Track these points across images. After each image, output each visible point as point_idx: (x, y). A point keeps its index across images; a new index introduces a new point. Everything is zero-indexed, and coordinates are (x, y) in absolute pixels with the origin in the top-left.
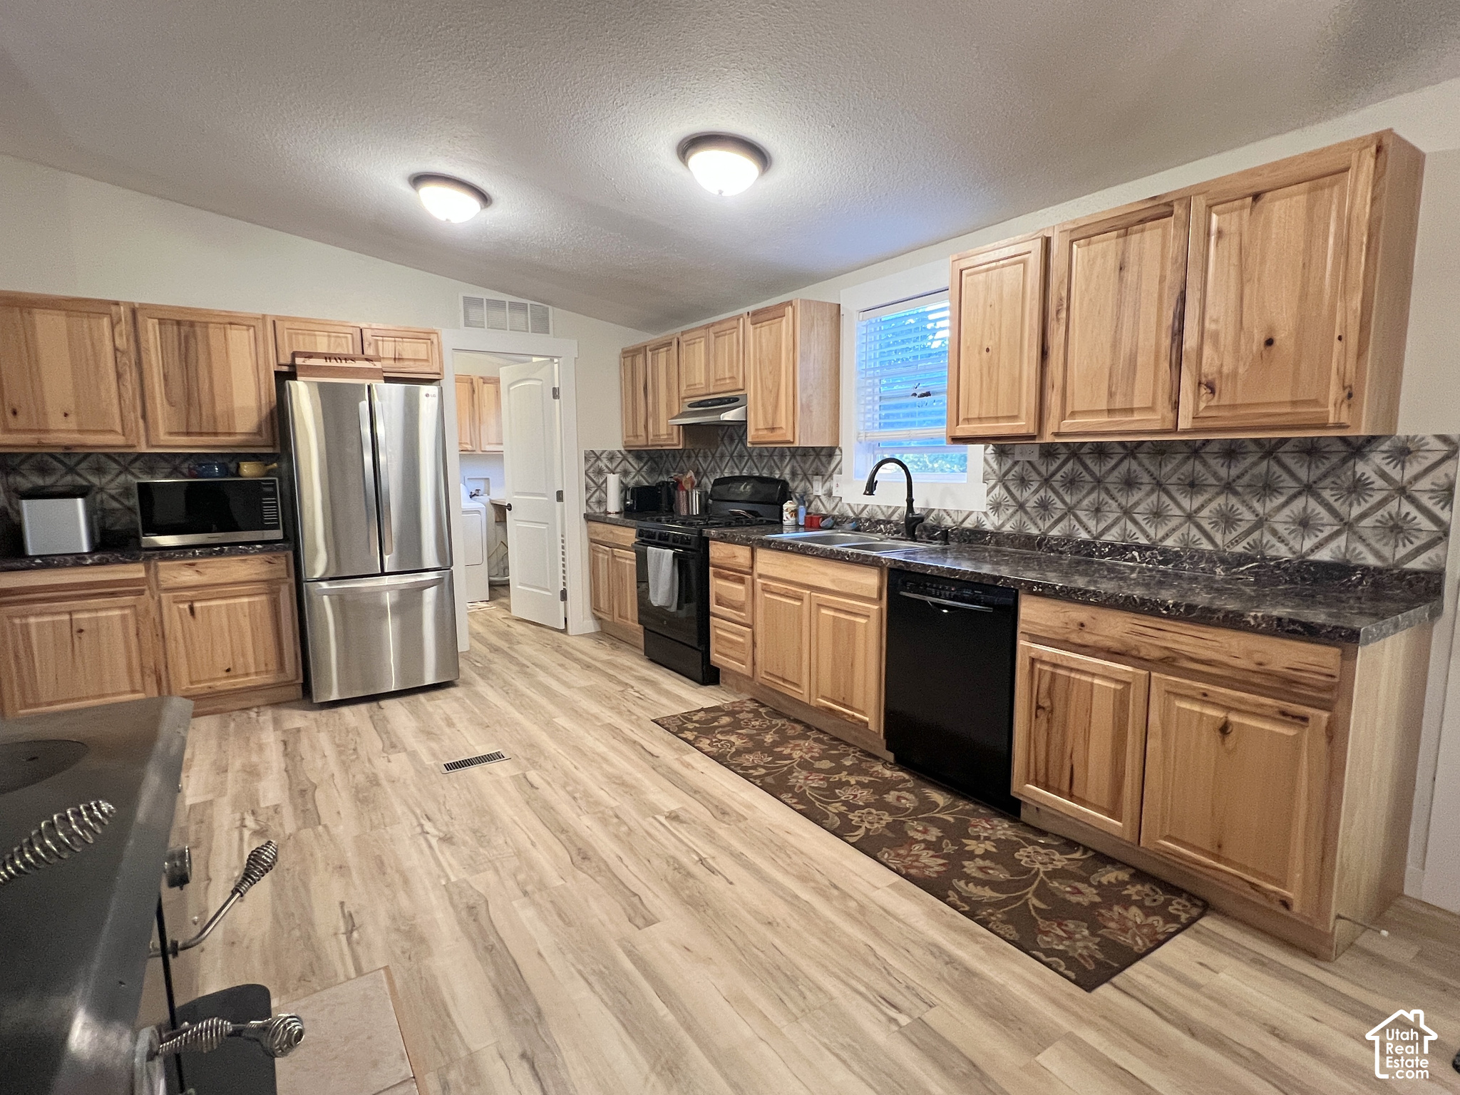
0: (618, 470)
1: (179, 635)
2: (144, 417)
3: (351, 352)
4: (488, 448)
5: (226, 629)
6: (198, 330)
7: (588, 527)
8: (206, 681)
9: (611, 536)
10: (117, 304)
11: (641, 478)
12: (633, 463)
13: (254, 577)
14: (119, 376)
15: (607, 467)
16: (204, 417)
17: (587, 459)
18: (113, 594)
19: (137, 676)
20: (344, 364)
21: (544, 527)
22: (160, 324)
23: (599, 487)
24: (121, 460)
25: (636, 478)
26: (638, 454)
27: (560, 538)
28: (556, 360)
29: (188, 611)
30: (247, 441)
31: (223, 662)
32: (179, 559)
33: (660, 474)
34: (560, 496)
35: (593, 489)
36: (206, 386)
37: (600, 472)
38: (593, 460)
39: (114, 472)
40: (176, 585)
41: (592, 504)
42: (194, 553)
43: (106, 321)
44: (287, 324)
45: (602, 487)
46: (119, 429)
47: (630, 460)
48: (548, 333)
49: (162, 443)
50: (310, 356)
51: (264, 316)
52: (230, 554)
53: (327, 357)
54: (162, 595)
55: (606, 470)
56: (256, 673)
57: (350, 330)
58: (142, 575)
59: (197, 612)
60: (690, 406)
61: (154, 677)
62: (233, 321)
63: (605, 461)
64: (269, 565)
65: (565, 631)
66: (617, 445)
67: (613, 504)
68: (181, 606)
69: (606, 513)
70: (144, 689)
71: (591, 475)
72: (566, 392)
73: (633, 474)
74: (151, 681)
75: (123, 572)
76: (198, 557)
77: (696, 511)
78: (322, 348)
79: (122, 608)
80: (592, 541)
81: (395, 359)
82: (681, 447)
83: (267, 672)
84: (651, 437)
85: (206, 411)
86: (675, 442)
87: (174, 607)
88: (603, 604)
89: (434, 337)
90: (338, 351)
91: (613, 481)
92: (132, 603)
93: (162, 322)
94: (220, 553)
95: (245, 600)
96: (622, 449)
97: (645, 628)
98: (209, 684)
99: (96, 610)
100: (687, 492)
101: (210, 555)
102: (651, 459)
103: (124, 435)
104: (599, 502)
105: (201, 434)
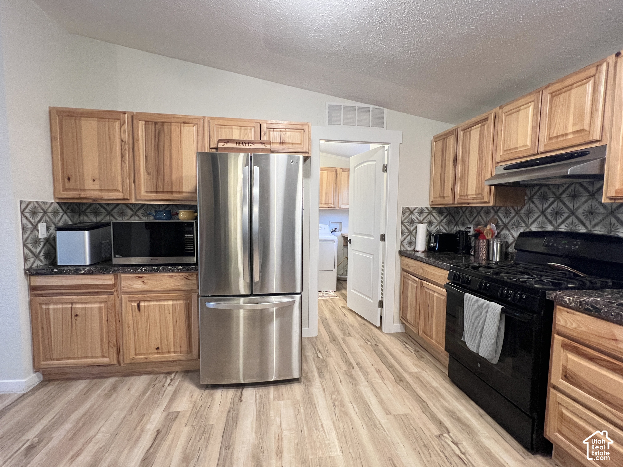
0: (425, 221)
1: (131, 322)
2: (134, 182)
3: (253, 139)
4: (342, 206)
5: (158, 321)
6: (166, 127)
7: (401, 261)
8: (144, 354)
9: (421, 271)
10: (124, 113)
11: (441, 227)
12: (436, 218)
13: (177, 288)
14: (122, 157)
15: (417, 219)
16: (166, 182)
17: (403, 213)
18: (96, 293)
19: (106, 346)
20: (247, 146)
21: (371, 257)
22: (145, 124)
23: (411, 233)
24: (133, 208)
25: (438, 227)
26: (440, 211)
27: (381, 264)
28: (387, 146)
29: (137, 307)
30: (189, 197)
31: (155, 343)
32: (132, 273)
33: (457, 224)
34: (383, 238)
35: (406, 234)
36: (168, 164)
37: (412, 222)
38: (407, 214)
39: (130, 215)
40: (133, 290)
41: (405, 245)
42: (142, 270)
43: (117, 124)
44: (216, 122)
45: (413, 233)
46: (120, 189)
47: (434, 214)
48: (382, 126)
49: (142, 198)
50: (227, 141)
51: (204, 117)
52: (163, 271)
53: (238, 142)
54: (122, 296)
55: (417, 221)
56: (175, 352)
57: (253, 125)
58: (112, 282)
59: (142, 309)
60: (505, 169)
61: (115, 349)
62: (185, 121)
63: (416, 214)
64: (185, 280)
65: (380, 328)
66: (425, 203)
67: (421, 245)
68: (133, 304)
69: (415, 251)
70: (109, 356)
71: (406, 224)
72: (393, 169)
73: (436, 224)
74: (113, 351)
75: (101, 279)
76: (144, 273)
77: (496, 257)
78: (236, 137)
79: (100, 302)
80: (403, 270)
81: (280, 143)
82: (491, 204)
83: (181, 352)
84: (457, 197)
85: (167, 179)
86: (486, 199)
87: (129, 304)
88: (410, 316)
89: (306, 127)
90: (245, 138)
91: (422, 230)
92: (104, 300)
93: (146, 122)
94: (157, 271)
95: (170, 303)
96: (429, 207)
97: (450, 355)
98: (146, 356)
99: (86, 303)
100: (488, 242)
101: (151, 271)
102: (449, 213)
103: (123, 193)
104: (410, 243)
105: (163, 192)
